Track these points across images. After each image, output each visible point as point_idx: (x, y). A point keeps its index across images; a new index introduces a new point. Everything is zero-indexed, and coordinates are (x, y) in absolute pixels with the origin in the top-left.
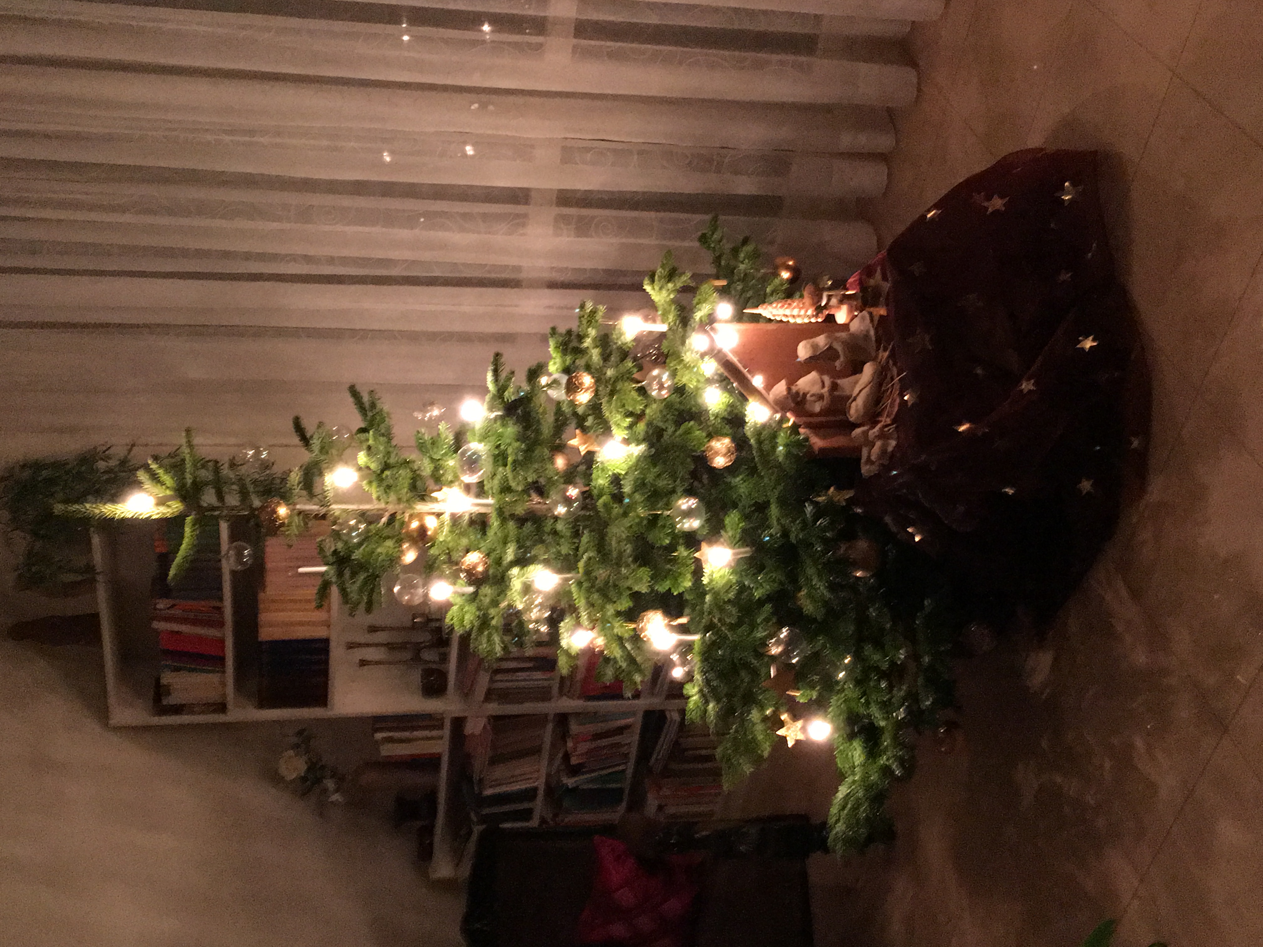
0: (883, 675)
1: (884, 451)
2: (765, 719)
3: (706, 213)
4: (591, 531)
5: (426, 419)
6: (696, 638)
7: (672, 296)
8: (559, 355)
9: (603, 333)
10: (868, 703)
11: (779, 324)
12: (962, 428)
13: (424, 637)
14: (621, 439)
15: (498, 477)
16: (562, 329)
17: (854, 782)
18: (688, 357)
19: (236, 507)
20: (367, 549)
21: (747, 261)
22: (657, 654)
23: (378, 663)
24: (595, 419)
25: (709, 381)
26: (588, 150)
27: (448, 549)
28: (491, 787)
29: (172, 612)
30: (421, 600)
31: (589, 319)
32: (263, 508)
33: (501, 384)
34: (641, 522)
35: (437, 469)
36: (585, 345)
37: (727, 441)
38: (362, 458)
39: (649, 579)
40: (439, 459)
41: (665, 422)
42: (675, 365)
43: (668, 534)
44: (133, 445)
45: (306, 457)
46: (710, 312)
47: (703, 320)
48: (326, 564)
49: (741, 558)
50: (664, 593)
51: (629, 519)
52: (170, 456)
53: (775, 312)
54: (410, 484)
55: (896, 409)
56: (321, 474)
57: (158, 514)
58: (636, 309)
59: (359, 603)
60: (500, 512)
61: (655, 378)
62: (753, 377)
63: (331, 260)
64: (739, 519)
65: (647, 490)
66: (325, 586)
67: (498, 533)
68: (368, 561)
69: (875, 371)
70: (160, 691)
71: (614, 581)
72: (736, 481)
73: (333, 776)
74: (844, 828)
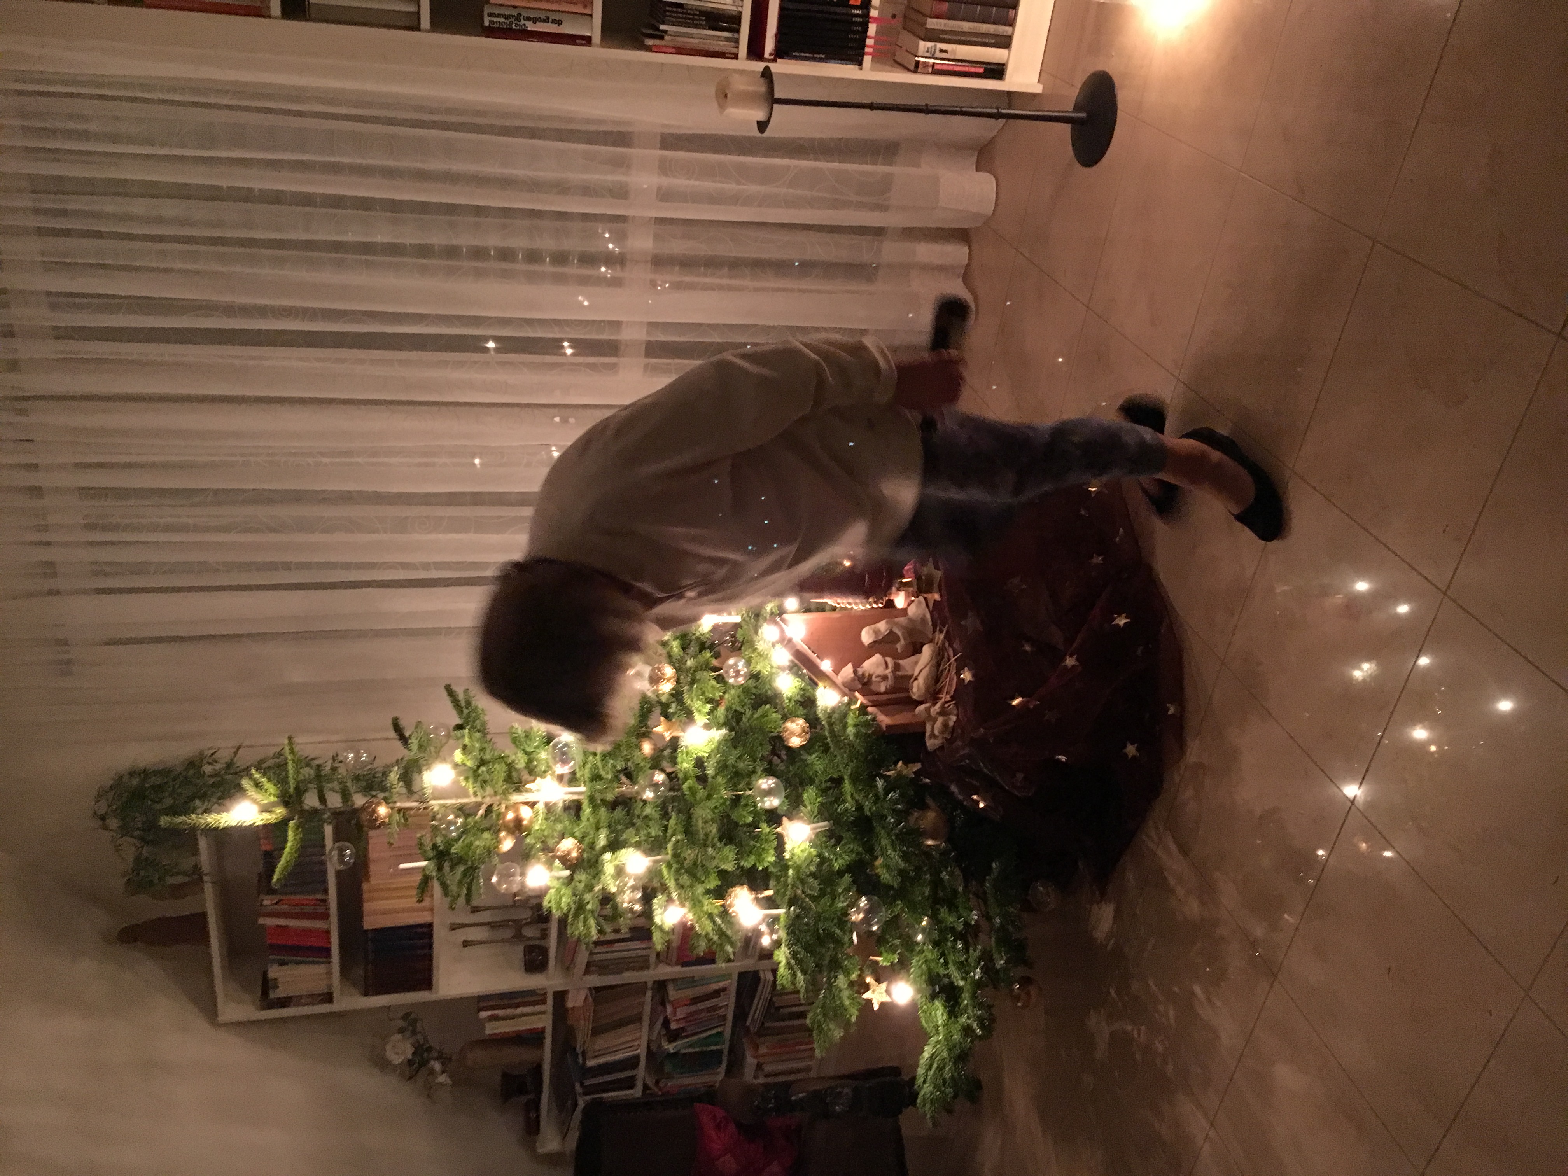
0: (959, 936)
1: (945, 725)
2: (851, 984)
4: (678, 813)
6: (781, 911)
10: (946, 965)
11: (843, 612)
12: (1015, 702)
13: (525, 915)
14: (702, 724)
15: (589, 766)
17: (939, 1042)
18: (761, 646)
19: (339, 808)
20: (466, 842)
22: (746, 927)
23: (481, 942)
24: (677, 707)
25: (782, 668)
27: (543, 836)
28: (594, 1057)
29: (278, 907)
30: (519, 887)
32: (365, 807)
34: (725, 802)
35: (530, 761)
37: (801, 721)
38: (458, 756)
39: (735, 857)
40: (532, 752)
41: (743, 706)
42: (749, 654)
43: (751, 812)
44: (239, 748)
45: (405, 756)
47: (773, 613)
48: (426, 859)
49: (821, 832)
50: (750, 869)
51: (714, 801)
53: (839, 600)
54: (505, 778)
55: (954, 687)
56: (420, 772)
57: (262, 820)
59: (459, 896)
60: (592, 799)
61: (731, 667)
62: (822, 660)
63: (426, 566)
64: (816, 794)
65: (728, 772)
66: (426, 880)
67: (591, 820)
68: (467, 854)
69: (934, 652)
70: (267, 985)
71: (701, 862)
72: (812, 758)
73: (440, 1057)
74: (931, 1088)
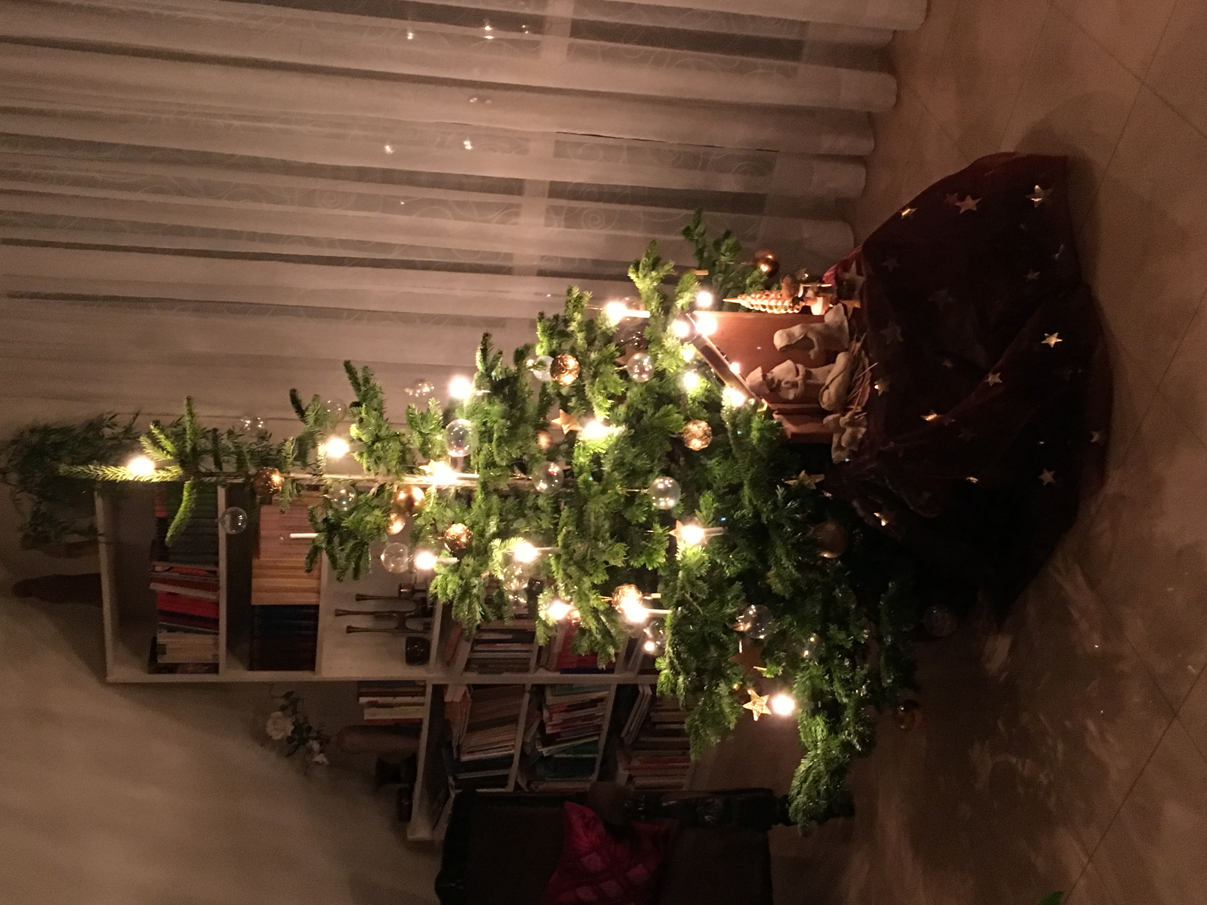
0: (846, 653)
1: (853, 436)
2: (732, 693)
3: (689, 208)
4: (570, 508)
5: (417, 395)
6: (668, 612)
7: (655, 284)
8: (546, 339)
9: (588, 319)
10: (831, 682)
11: (757, 314)
12: (930, 418)
13: (409, 607)
14: (602, 420)
15: (484, 452)
16: (550, 315)
17: (816, 756)
18: (669, 343)
19: (233, 473)
20: (356, 517)
21: (728, 253)
22: (631, 627)
23: (364, 630)
24: (578, 400)
25: (687, 366)
26: (579, 144)
27: (434, 519)
28: (469, 753)
29: (170, 574)
30: (407, 569)
31: (575, 304)
32: (257, 476)
33: (489, 364)
34: (620, 499)
35: (425, 443)
36: (571, 328)
37: (704, 424)
38: (354, 430)
39: (625, 554)
40: (428, 434)
41: (645, 404)
42: (657, 350)
43: (645, 512)
44: (137, 415)
45: (301, 429)
46: (692, 300)
47: (685, 307)
48: (317, 531)
49: (714, 537)
50: (640, 568)
51: (607, 496)
52: (172, 425)
53: (753, 302)
54: (399, 458)
55: (867, 398)
56: (315, 446)
57: (158, 477)
58: (620, 295)
59: (347, 569)
60: (484, 486)
61: (638, 361)
62: (731, 363)
63: (331, 243)
64: (713, 500)
65: (624, 470)
66: (316, 550)
67: (482, 506)
68: (357, 529)
69: (848, 361)
70: (156, 650)
71: (591, 555)
72: (712, 463)
73: (318, 738)
74: (805, 799)
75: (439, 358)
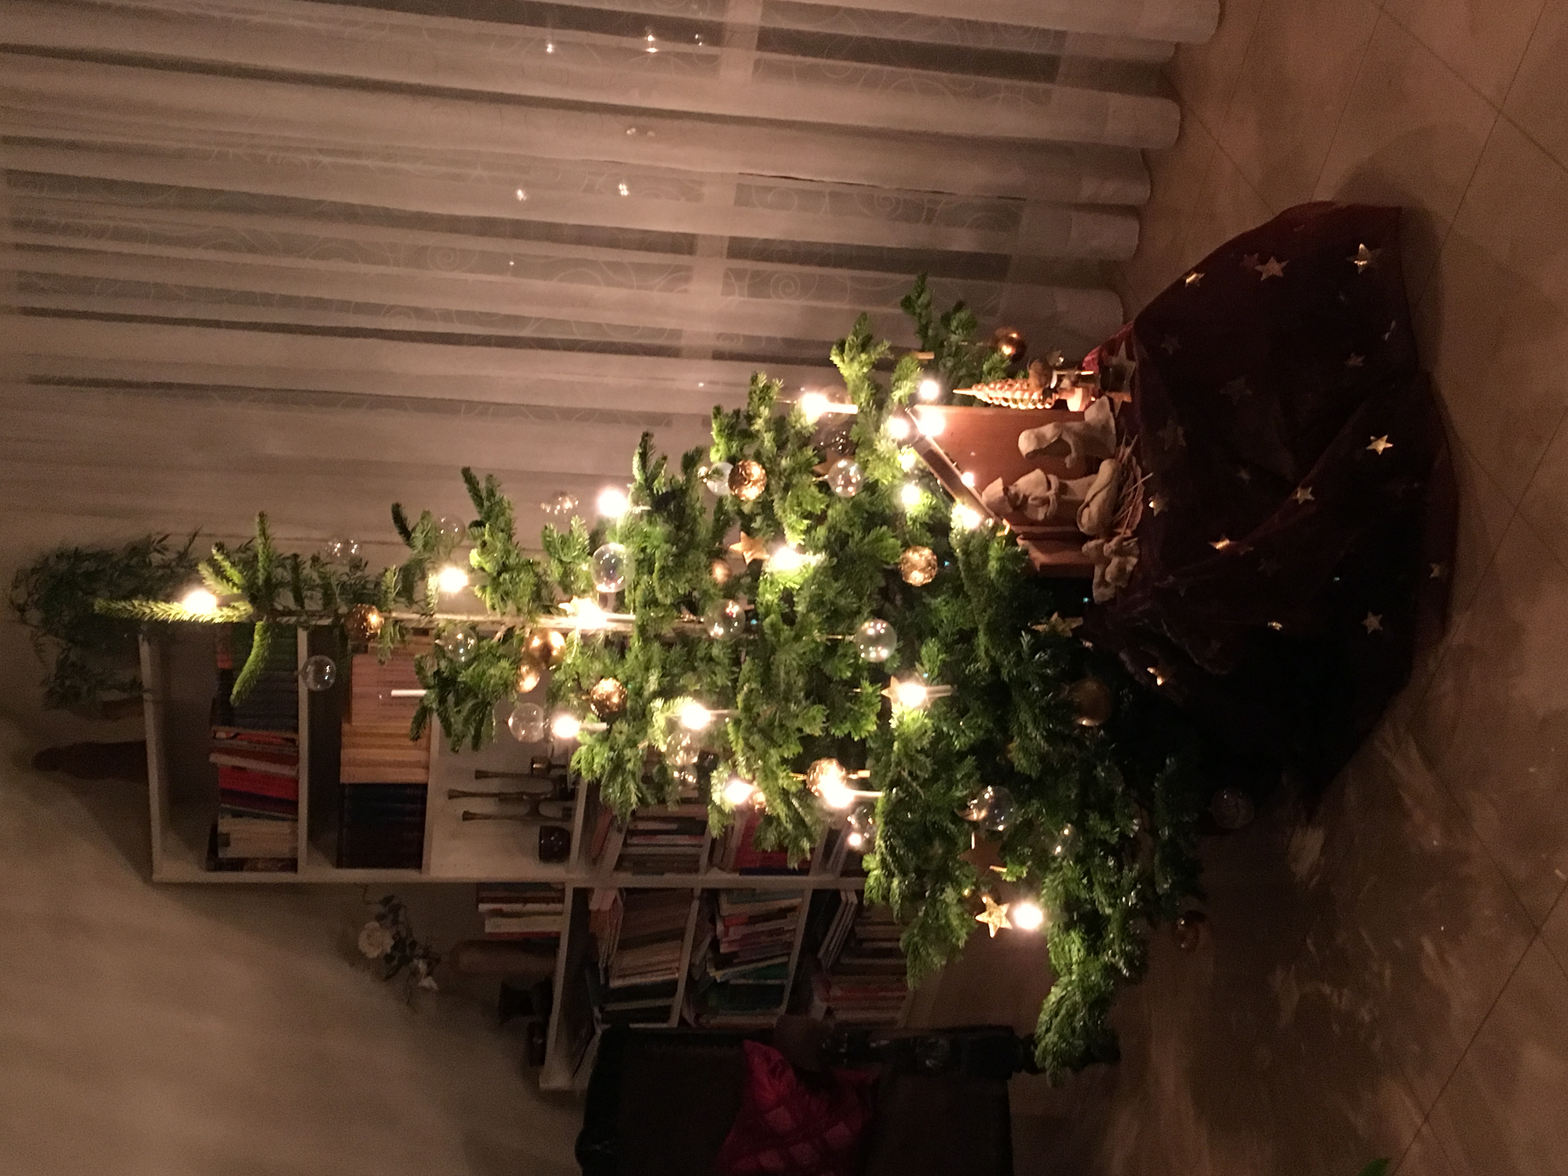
0: (1111, 850)
1: (1121, 569)
2: (961, 900)
3: (910, 272)
4: (753, 659)
5: (556, 512)
6: (880, 795)
7: (865, 370)
8: (723, 441)
9: (778, 415)
10: (1090, 887)
11: (998, 409)
12: (1220, 545)
13: (545, 788)
14: (795, 546)
15: (642, 586)
16: (728, 409)
17: (1071, 982)
18: (882, 446)
19: (318, 612)
20: (477, 670)
21: (960, 330)
22: (831, 814)
23: (487, 817)
24: (764, 520)
25: (907, 476)
26: (767, 189)
27: (577, 673)
28: (620, 977)
29: (236, 743)
30: (542, 737)
31: (762, 395)
32: (350, 615)
33: (649, 472)
34: (817, 648)
35: (566, 574)
36: (756, 427)
37: (927, 552)
38: (475, 558)
39: (824, 720)
40: (570, 562)
41: (851, 526)
42: (867, 456)
43: (850, 665)
44: (195, 535)
45: (407, 555)
46: (913, 391)
47: (903, 400)
48: (426, 687)
49: (940, 698)
50: (843, 738)
51: (802, 644)
52: (239, 550)
53: (992, 394)
54: (533, 592)
55: (1138, 519)
56: (424, 577)
57: (222, 616)
58: (820, 384)
59: (464, 737)
60: (642, 630)
61: (841, 470)
62: (962, 473)
63: (447, 316)
64: (938, 650)
65: (824, 610)
66: (424, 713)
67: (641, 658)
68: (478, 685)
69: (1114, 471)
70: (216, 841)
71: (780, 721)
72: (937, 602)
73: (425, 956)
74: (1055, 1039)
75: (587, 465)
